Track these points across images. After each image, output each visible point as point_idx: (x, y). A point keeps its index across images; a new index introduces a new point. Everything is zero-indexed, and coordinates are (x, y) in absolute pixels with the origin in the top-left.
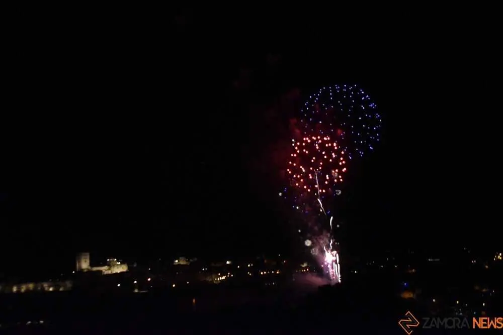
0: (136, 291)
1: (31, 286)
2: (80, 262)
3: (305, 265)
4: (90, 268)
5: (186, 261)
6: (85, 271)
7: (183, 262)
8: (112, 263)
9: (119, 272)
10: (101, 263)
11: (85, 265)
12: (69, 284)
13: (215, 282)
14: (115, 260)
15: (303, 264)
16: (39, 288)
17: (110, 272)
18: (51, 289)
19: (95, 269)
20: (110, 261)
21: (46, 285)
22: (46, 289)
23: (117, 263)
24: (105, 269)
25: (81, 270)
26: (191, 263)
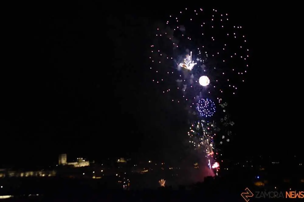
0: (94, 177)
1: (32, 173)
2: (61, 159)
3: (196, 164)
4: (66, 163)
5: (125, 160)
6: (64, 165)
7: (122, 161)
8: (80, 161)
9: (84, 166)
10: (73, 161)
11: (64, 161)
12: (54, 173)
13: (141, 173)
14: (82, 158)
15: (195, 164)
16: (36, 175)
17: (78, 166)
18: (43, 175)
19: (70, 164)
20: (78, 159)
21: (40, 173)
22: (41, 175)
23: (83, 160)
24: (75, 164)
25: (62, 164)
26: (128, 162)
